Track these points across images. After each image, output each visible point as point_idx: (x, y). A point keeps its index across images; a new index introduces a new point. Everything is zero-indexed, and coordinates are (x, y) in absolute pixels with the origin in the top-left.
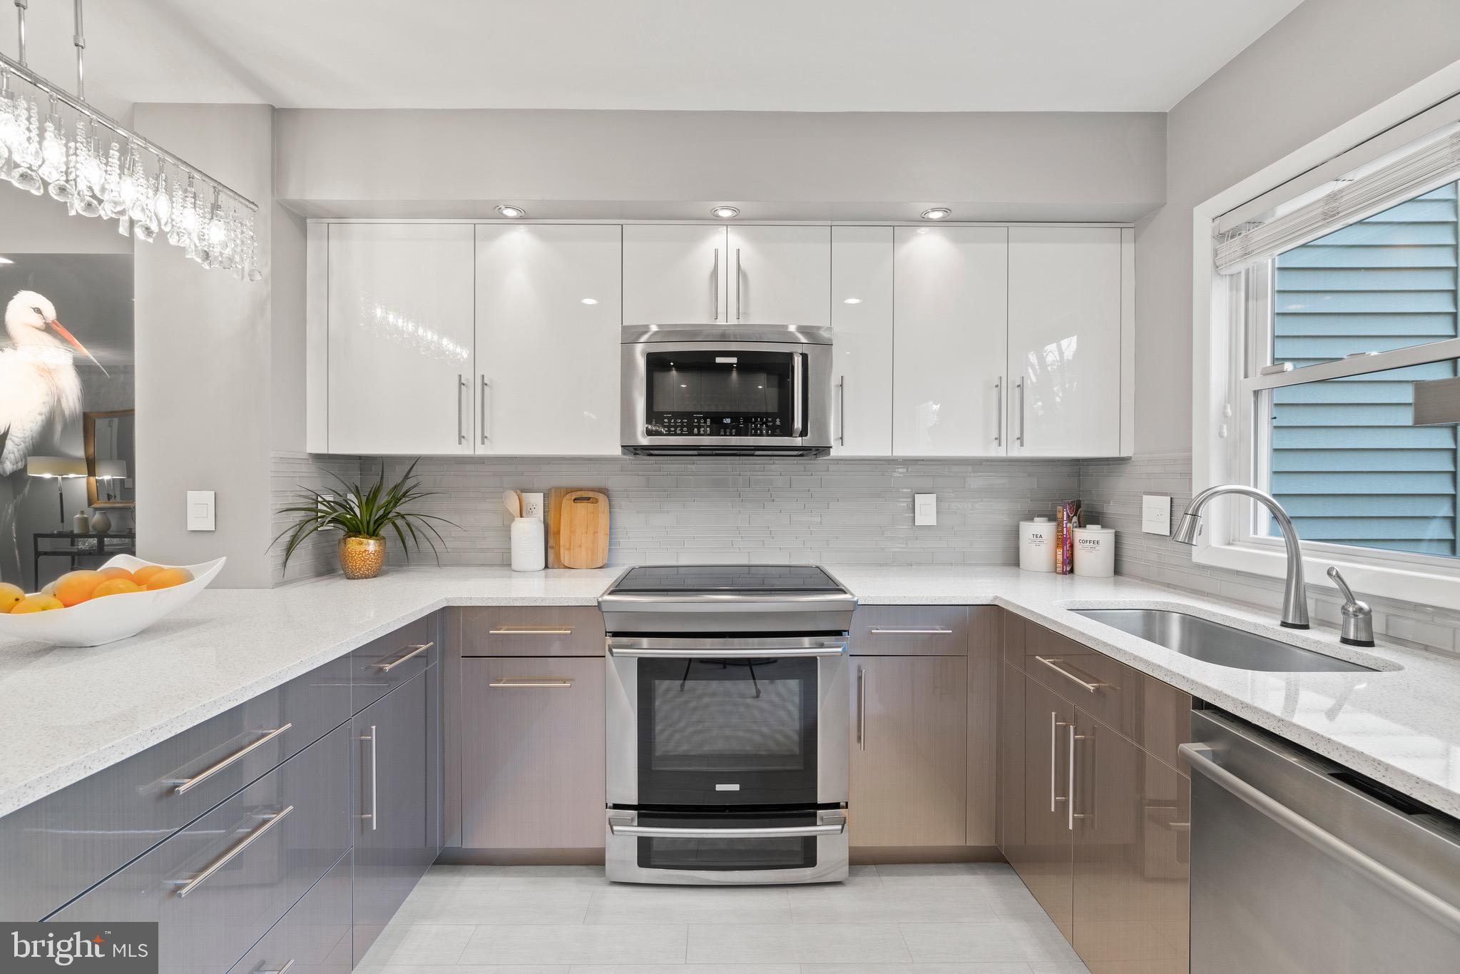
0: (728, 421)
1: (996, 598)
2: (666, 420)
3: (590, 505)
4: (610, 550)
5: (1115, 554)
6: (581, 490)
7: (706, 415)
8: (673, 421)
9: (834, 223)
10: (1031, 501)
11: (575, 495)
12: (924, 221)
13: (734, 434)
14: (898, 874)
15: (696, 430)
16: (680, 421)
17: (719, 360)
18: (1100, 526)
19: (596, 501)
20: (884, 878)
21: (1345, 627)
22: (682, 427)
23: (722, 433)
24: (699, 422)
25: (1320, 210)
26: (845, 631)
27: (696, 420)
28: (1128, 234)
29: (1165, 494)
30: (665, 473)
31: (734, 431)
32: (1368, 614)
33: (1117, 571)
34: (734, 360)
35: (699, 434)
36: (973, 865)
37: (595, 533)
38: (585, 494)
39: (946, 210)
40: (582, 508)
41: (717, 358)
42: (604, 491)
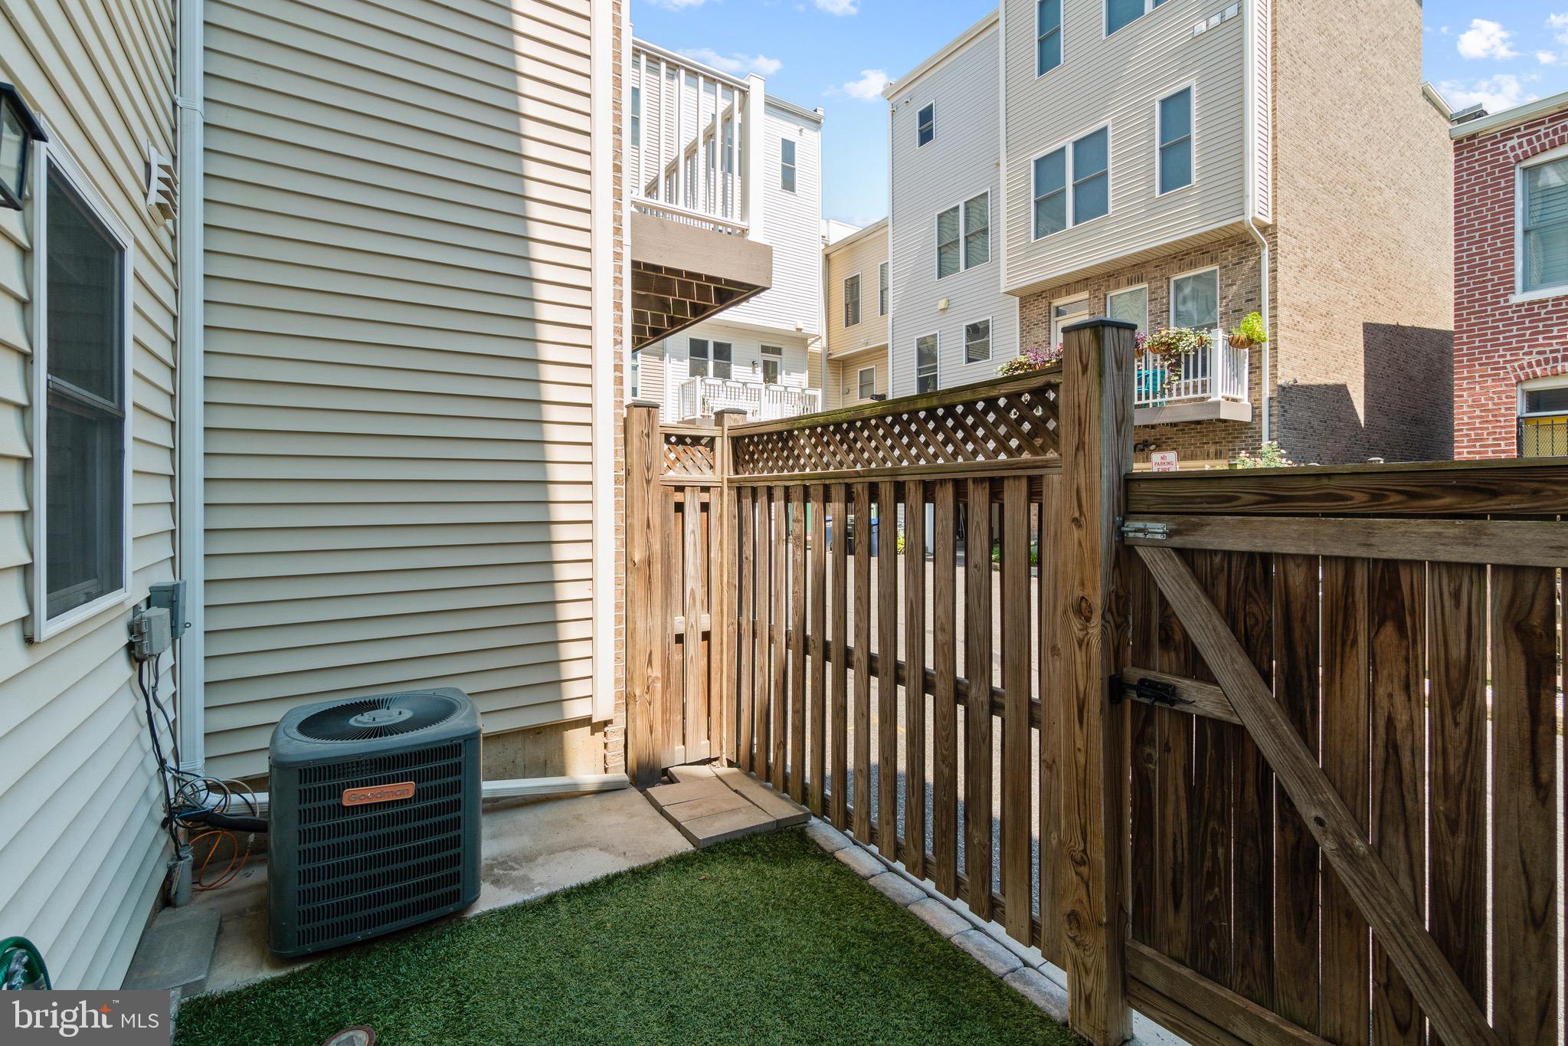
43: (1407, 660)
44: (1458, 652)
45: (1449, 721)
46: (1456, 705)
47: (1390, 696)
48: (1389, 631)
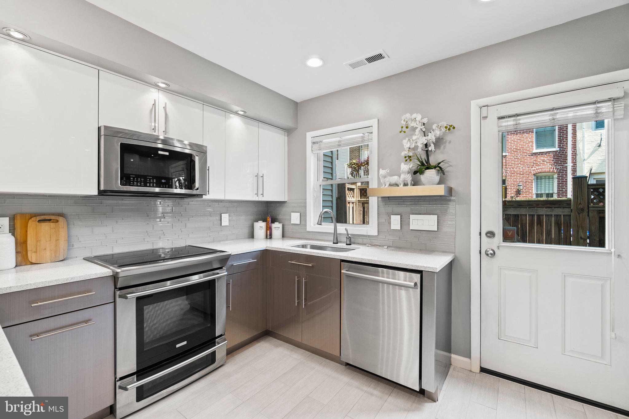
0: (163, 181)
1: (267, 247)
2: (132, 178)
3: (53, 225)
4: (68, 249)
5: (283, 231)
6: (44, 214)
7: (154, 177)
8: (135, 179)
9: (204, 103)
10: (256, 215)
11: (38, 218)
12: (236, 113)
13: (167, 187)
14: (241, 352)
15: (148, 184)
16: (139, 179)
17: (160, 152)
18: (278, 223)
19: (57, 221)
20: (235, 356)
21: (347, 242)
22: (141, 182)
23: (162, 186)
24: (150, 180)
25: (337, 144)
26: (223, 267)
27: (148, 180)
28: (286, 133)
29: (298, 212)
30: (105, 205)
31: (167, 186)
32: (350, 238)
33: (283, 236)
34: (167, 154)
35: (150, 186)
36: (258, 340)
37: (57, 240)
38: (47, 217)
39: (245, 112)
40: (45, 226)
41: (159, 151)
42: (61, 215)
43: (542, 230)
44: (549, 228)
45: (548, 238)
46: (549, 236)
47: (539, 236)
48: (539, 226)
